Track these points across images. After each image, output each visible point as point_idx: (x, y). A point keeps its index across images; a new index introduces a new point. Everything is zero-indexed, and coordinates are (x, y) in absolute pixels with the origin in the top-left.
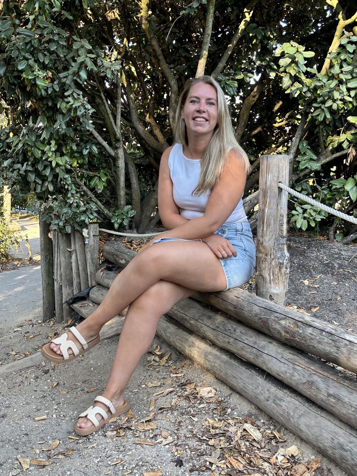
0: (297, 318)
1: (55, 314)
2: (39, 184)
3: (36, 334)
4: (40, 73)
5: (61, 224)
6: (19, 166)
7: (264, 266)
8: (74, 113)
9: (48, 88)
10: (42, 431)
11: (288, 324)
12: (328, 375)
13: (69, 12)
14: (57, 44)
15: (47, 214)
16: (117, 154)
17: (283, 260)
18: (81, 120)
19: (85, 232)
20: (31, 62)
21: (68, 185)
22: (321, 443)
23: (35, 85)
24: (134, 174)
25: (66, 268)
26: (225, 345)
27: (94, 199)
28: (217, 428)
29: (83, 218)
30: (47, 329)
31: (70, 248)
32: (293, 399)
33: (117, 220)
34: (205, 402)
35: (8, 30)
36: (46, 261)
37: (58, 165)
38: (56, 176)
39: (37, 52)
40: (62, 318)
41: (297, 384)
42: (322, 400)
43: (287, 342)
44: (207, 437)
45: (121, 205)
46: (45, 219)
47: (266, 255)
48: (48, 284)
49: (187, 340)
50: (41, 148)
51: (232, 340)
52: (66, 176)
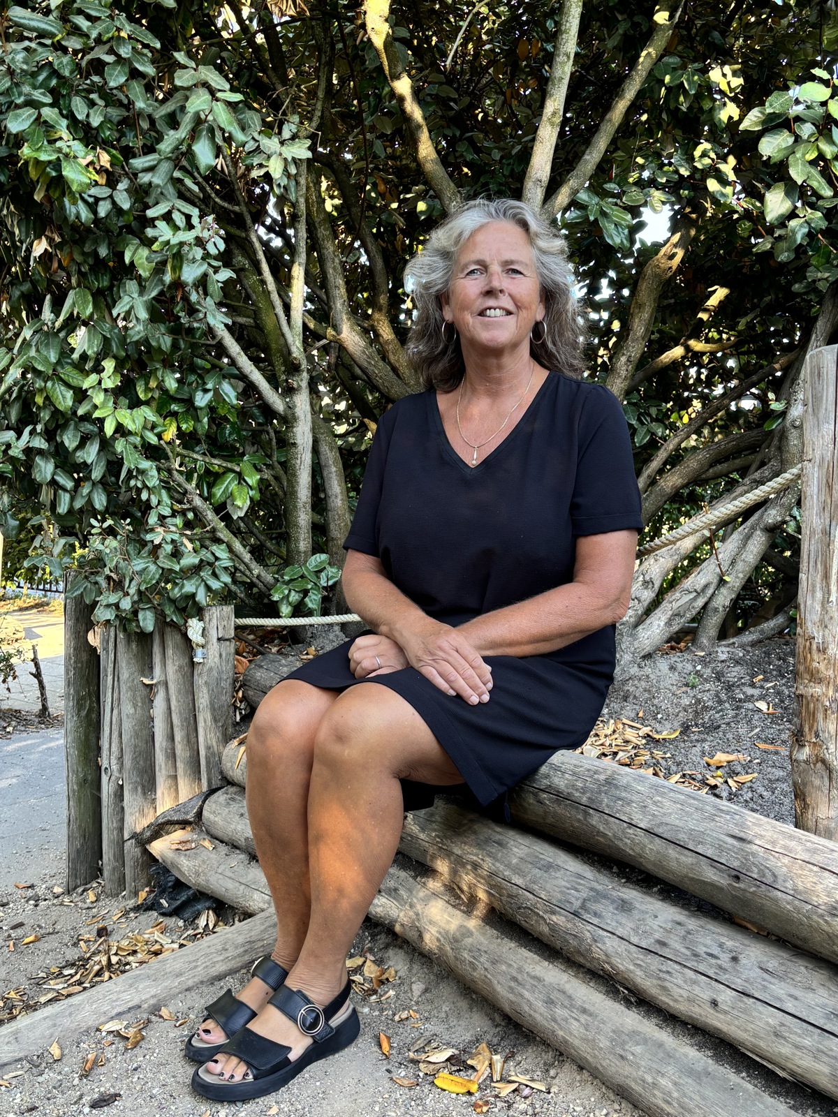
1: (101, 870)
2: (65, 490)
3: (43, 931)
4: (76, 145)
5: (126, 604)
6: (10, 434)
8: (173, 273)
9: (97, 200)
14: (127, 70)
15: (86, 577)
16: (290, 407)
18: (193, 298)
19: (194, 628)
20: (49, 114)
21: (150, 492)
23: (60, 182)
24: (334, 469)
25: (137, 735)
26: (698, 1009)
27: (224, 534)
29: (189, 587)
30: (77, 915)
31: (151, 675)
33: (288, 596)
36: (78, 715)
37: (121, 430)
38: (114, 465)
39: (69, 94)
40: (121, 883)
45: (299, 552)
46: (79, 592)
48: (83, 783)
49: (539, 979)
50: (74, 382)
51: (726, 996)
52: (146, 464)
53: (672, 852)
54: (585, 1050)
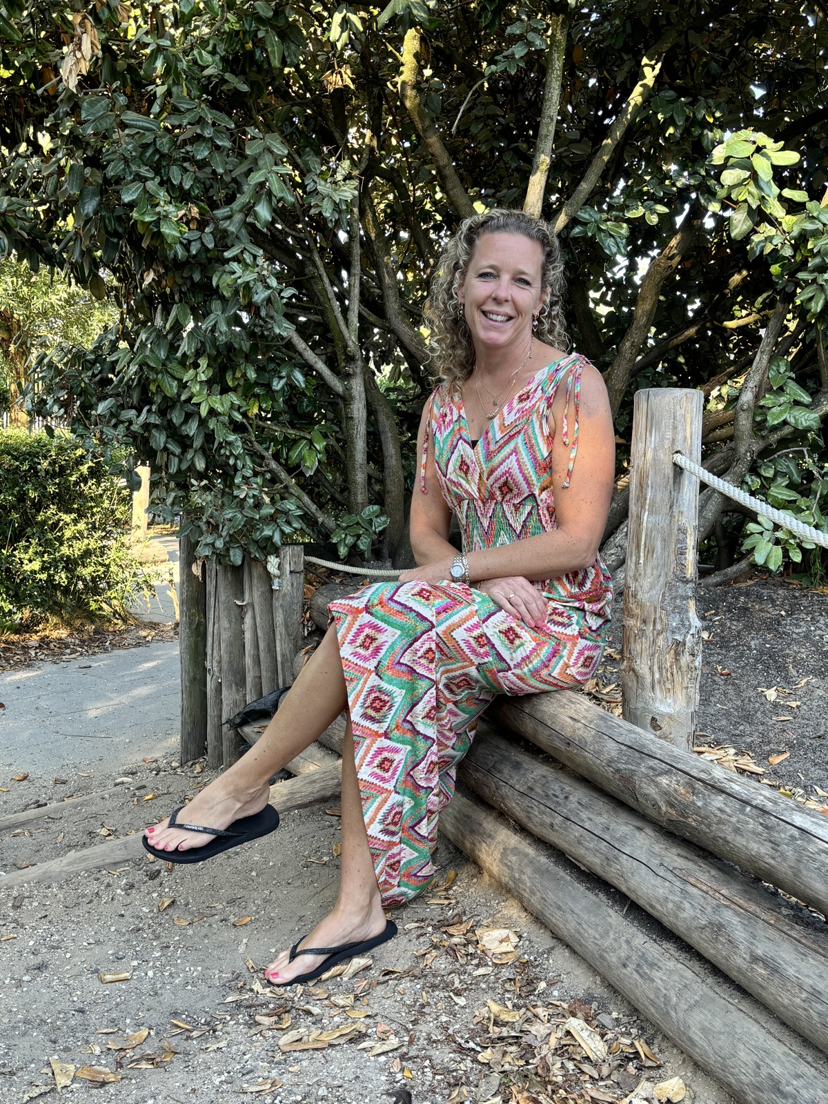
0: (694, 773)
1: (206, 749)
2: (174, 455)
3: (159, 792)
4: (171, 208)
5: (219, 544)
6: (133, 412)
7: (638, 648)
8: (244, 296)
9: (190, 242)
10: (118, 1004)
11: (674, 785)
12: (758, 910)
13: (242, 77)
14: (210, 146)
15: (191, 522)
16: (348, 389)
17: (685, 636)
18: (263, 313)
19: (273, 563)
20: (151, 186)
21: (236, 458)
22: (733, 1075)
23: (159, 235)
24: (390, 435)
25: (231, 645)
26: (544, 831)
27: (296, 490)
28: (505, 1024)
29: (267, 532)
30: (186, 782)
31: (242, 598)
32: (680, 966)
33: (345, 538)
34: (490, 963)
35: (101, 117)
36: (190, 627)
37: (212, 412)
38: (210, 437)
39: (168, 165)
40: (220, 758)
41: (688, 929)
42: (739, 970)
43: (672, 828)
44: (477, 1045)
45: (356, 502)
46: (188, 533)
47: (644, 622)
48: (193, 680)
51: (558, 821)
52: (232, 438)
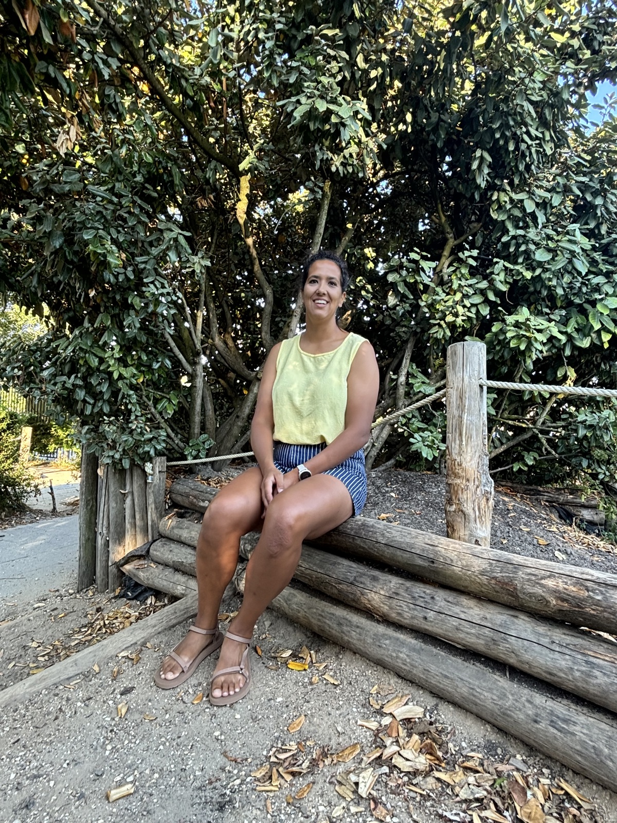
1: (95, 581)
2: (89, 403)
3: (68, 611)
4: (114, 247)
5: (117, 456)
6: (64, 378)
7: (465, 497)
8: (155, 305)
9: (118, 273)
11: (561, 586)
14: (136, 219)
15: (97, 444)
19: (148, 467)
20: (103, 232)
21: (132, 405)
23: (105, 262)
24: (209, 399)
25: (116, 516)
27: (163, 425)
29: (147, 449)
30: (84, 602)
31: (124, 488)
33: (191, 453)
35: (75, 183)
36: (87, 508)
37: (121, 377)
38: (115, 393)
39: (109, 226)
40: (106, 586)
45: (195, 433)
46: (93, 451)
47: (468, 480)
48: (87, 540)
49: (333, 614)
50: (100, 355)
51: (431, 615)
52: (132, 392)
53: (399, 553)
54: (359, 645)
